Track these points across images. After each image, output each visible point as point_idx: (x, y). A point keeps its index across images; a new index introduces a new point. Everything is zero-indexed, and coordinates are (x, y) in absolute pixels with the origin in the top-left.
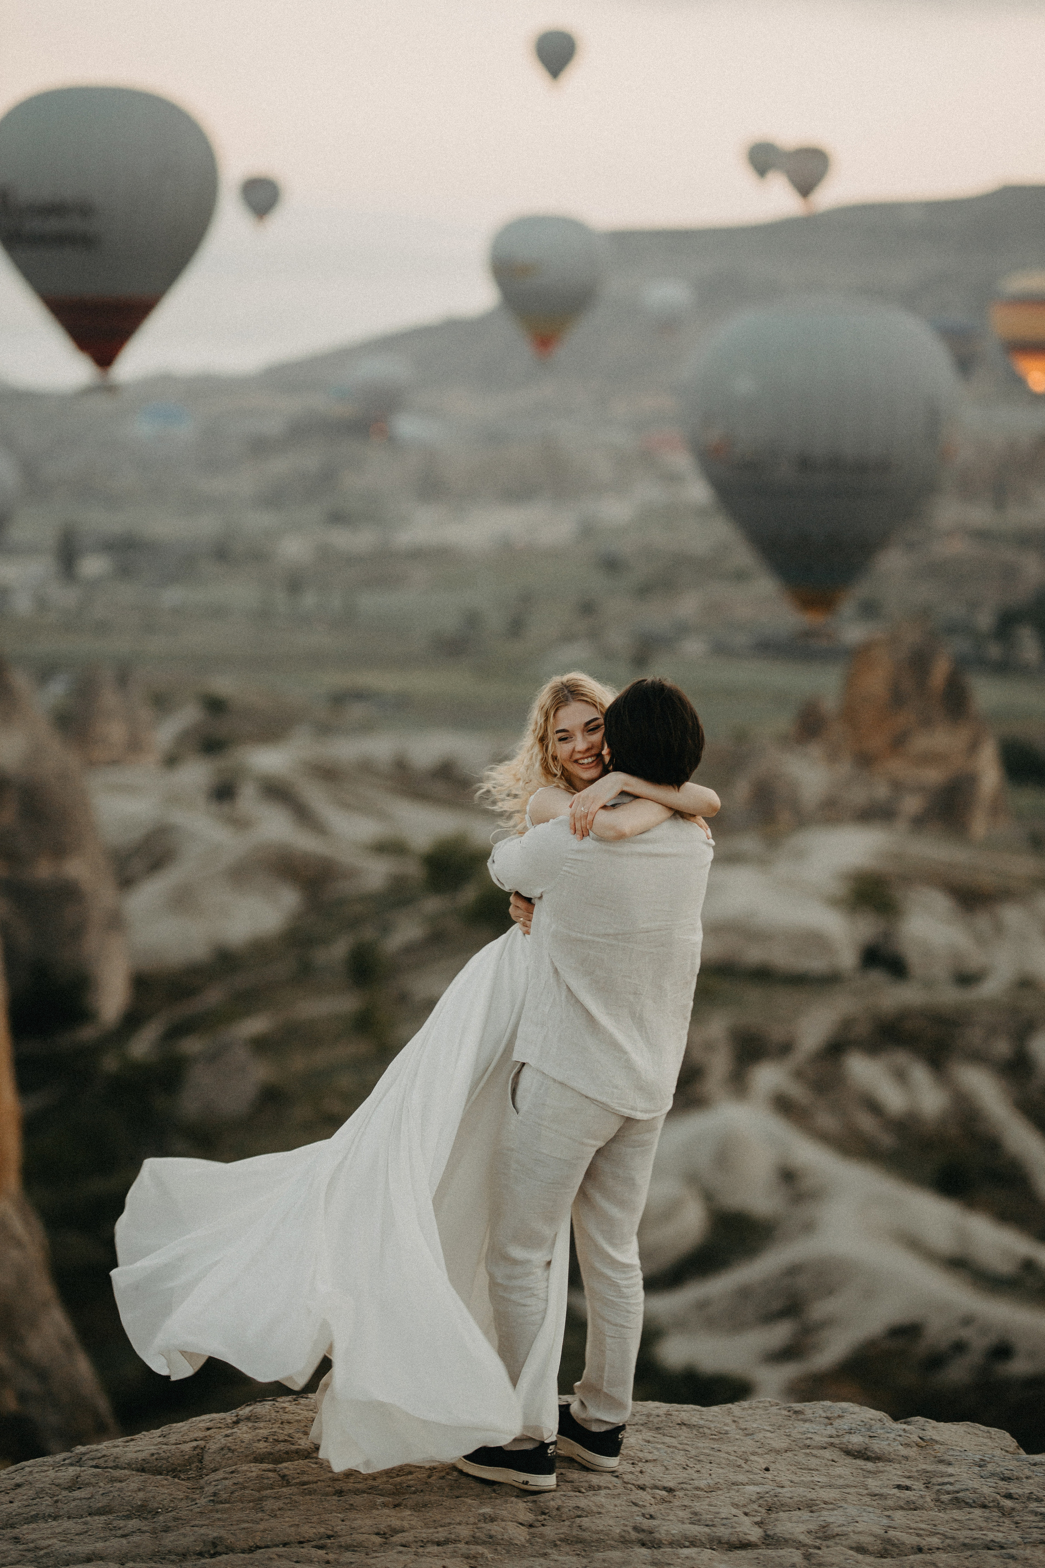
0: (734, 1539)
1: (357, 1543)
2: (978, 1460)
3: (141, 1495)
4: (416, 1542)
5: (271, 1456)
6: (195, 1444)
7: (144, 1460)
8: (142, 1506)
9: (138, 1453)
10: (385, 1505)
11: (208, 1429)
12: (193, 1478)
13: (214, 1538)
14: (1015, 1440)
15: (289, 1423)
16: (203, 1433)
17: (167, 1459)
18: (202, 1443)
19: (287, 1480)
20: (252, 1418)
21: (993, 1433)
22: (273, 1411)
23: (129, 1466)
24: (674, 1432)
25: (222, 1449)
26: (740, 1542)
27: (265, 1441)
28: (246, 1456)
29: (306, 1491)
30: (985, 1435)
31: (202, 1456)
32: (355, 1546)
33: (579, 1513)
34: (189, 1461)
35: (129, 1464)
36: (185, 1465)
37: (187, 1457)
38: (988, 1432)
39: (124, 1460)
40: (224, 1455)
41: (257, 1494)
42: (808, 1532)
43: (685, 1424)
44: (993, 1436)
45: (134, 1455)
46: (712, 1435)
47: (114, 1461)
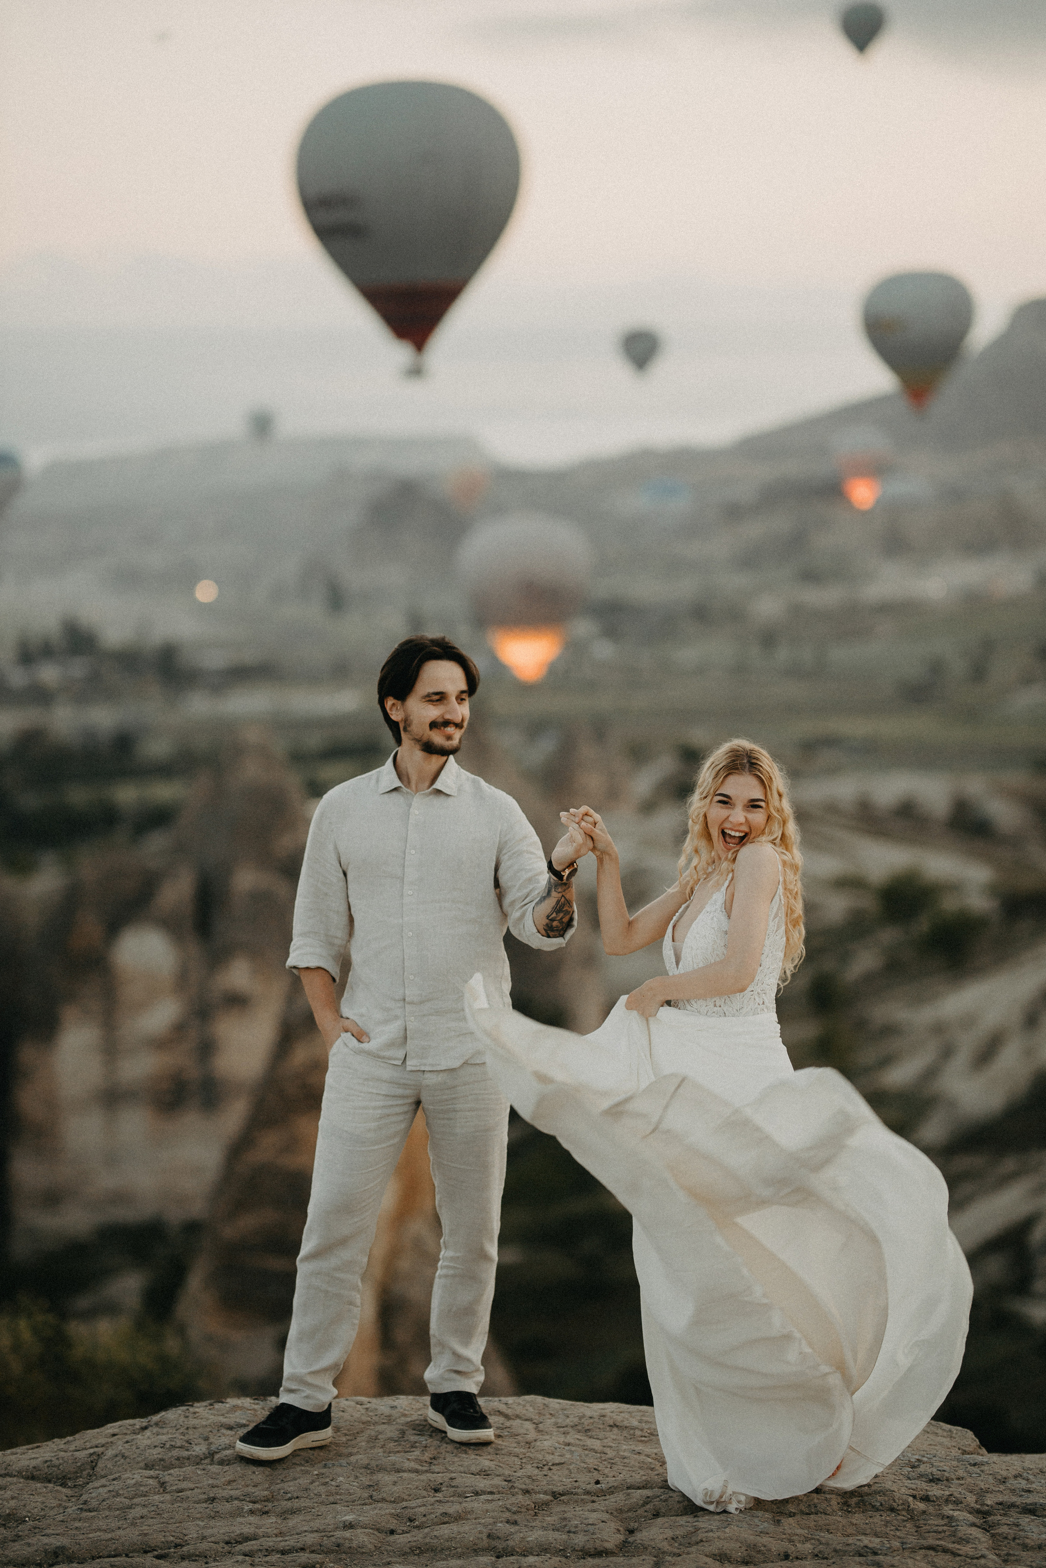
0: (589, 1546)
1: (200, 1552)
2: (913, 1460)
3: (13, 1503)
4: (260, 1550)
5: (162, 1463)
6: (92, 1451)
7: (34, 1467)
8: (9, 1515)
9: (32, 1461)
10: (252, 1512)
11: (114, 1435)
12: (80, 1485)
13: (57, 1548)
14: (977, 1440)
15: (195, 1428)
16: (107, 1439)
17: (58, 1467)
18: (100, 1450)
19: (165, 1488)
20: (160, 1423)
21: (955, 1432)
22: (182, 1416)
23: (19, 1474)
24: (601, 1435)
25: (116, 1456)
26: (596, 1549)
27: (161, 1447)
28: (138, 1463)
29: (179, 1499)
30: (945, 1434)
31: (96, 1464)
32: (197, 1556)
33: (446, 1519)
34: (81, 1469)
35: (20, 1472)
36: (76, 1472)
37: (79, 1464)
38: (950, 1431)
39: (16, 1467)
40: (116, 1462)
41: (127, 1501)
42: (673, 1539)
43: (617, 1426)
44: (954, 1435)
45: (27, 1463)
46: (642, 1437)
47: (6, 1469)
